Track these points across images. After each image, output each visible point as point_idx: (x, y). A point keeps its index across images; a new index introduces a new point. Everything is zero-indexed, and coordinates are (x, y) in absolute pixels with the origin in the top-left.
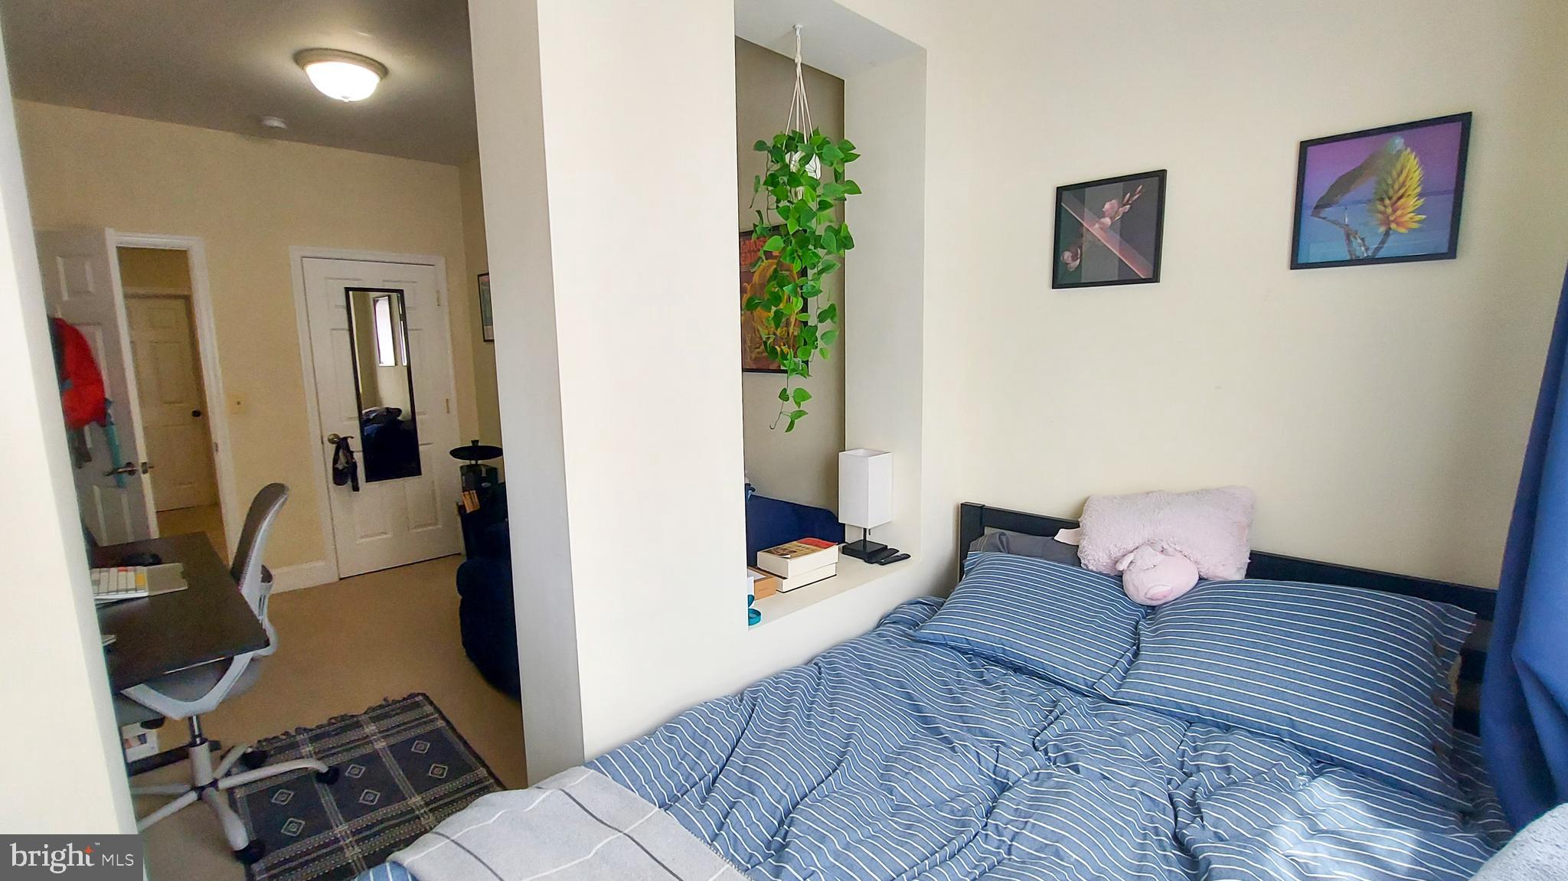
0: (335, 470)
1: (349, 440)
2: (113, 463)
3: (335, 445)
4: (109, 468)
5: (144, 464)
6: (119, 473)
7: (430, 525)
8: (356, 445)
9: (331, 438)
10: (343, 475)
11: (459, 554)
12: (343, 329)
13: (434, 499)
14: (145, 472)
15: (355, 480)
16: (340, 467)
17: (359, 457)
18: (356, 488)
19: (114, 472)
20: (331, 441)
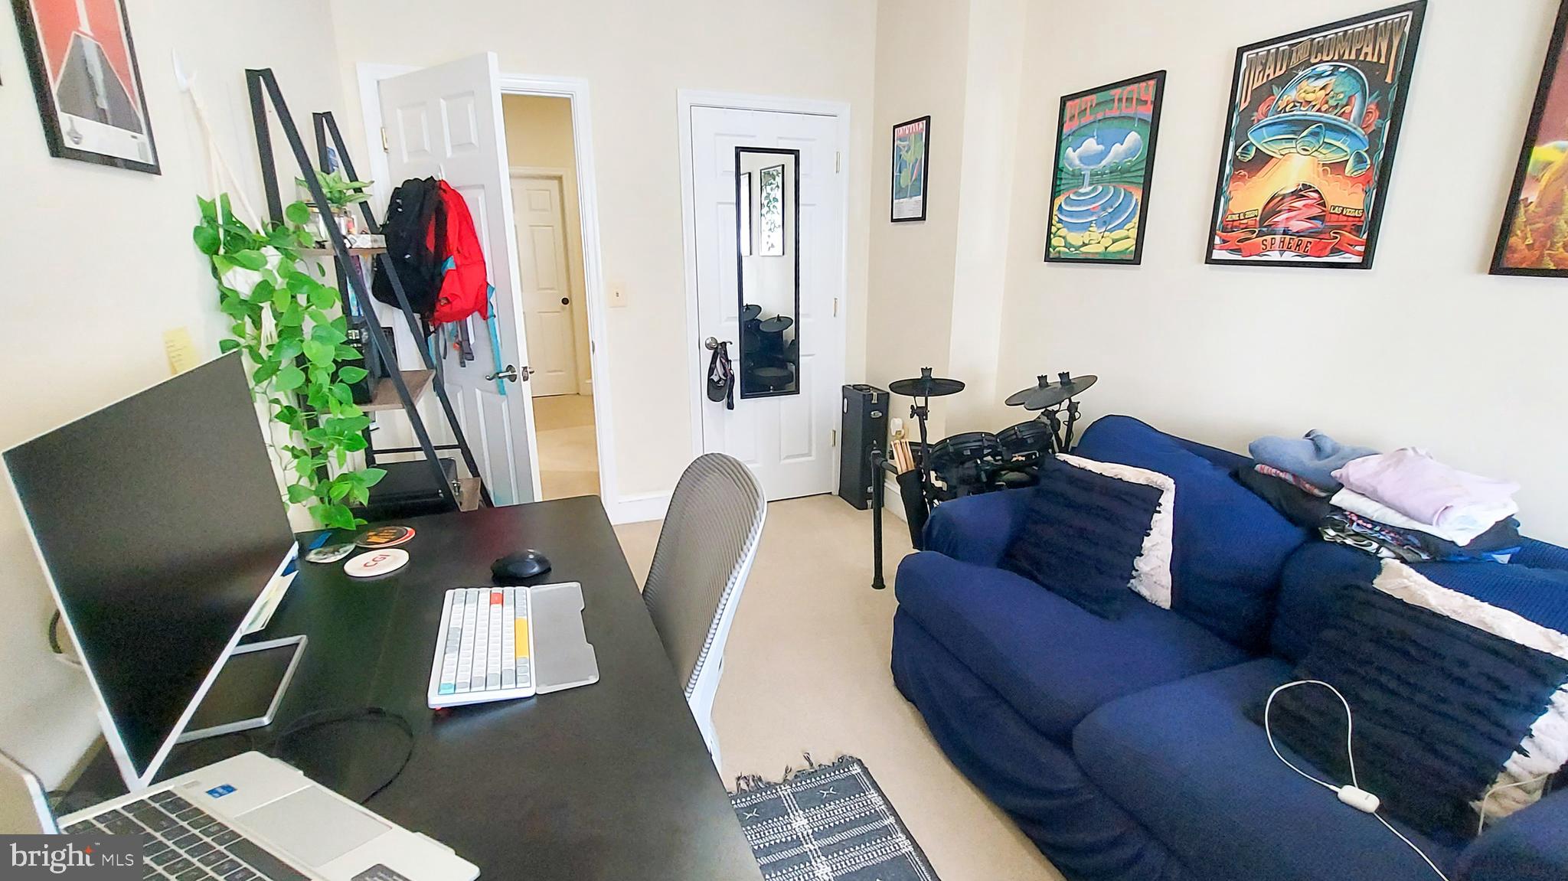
0: (710, 380)
1: (728, 344)
2: (495, 366)
3: (712, 351)
4: (490, 370)
5: (525, 368)
6: (500, 378)
7: (803, 455)
8: (734, 353)
9: (708, 342)
10: (718, 390)
11: (830, 493)
12: (731, 203)
13: (810, 427)
14: (526, 379)
15: (730, 395)
16: (716, 379)
17: (736, 368)
18: (730, 406)
19: (496, 376)
20: (708, 346)
